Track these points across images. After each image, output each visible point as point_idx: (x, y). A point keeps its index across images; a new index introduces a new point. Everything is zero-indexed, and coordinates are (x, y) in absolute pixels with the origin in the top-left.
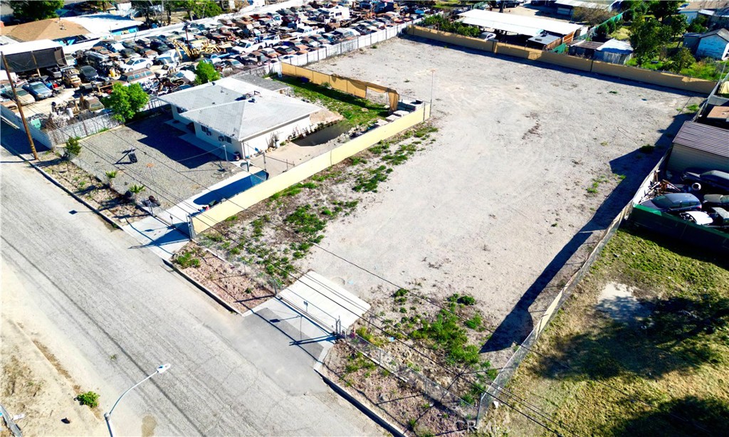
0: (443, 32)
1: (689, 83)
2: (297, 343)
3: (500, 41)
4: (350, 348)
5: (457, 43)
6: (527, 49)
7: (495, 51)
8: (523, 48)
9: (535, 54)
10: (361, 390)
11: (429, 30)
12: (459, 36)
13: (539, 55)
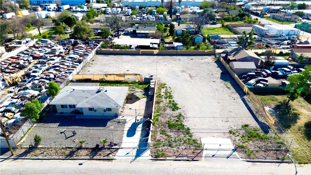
0: (116, 49)
1: (207, 52)
2: (228, 157)
3: (141, 49)
4: (242, 150)
5: (123, 53)
6: (153, 50)
7: (140, 53)
8: (151, 50)
9: (156, 52)
10: (258, 158)
11: (109, 49)
12: (124, 50)
13: (158, 52)
